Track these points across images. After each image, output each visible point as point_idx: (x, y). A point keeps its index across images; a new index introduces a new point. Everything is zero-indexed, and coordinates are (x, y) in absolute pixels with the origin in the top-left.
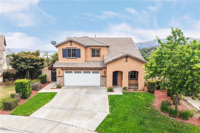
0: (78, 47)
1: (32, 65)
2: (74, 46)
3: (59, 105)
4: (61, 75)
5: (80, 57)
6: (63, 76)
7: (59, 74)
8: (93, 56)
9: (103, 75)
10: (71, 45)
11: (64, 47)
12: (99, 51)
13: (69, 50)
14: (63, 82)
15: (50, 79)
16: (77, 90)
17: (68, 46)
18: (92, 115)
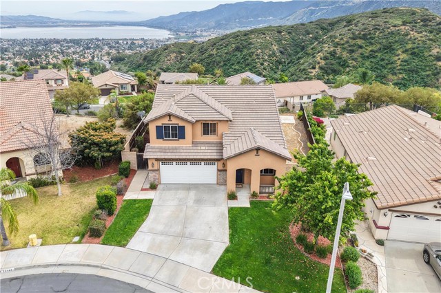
0: (181, 124)
1: (108, 151)
2: (174, 121)
3: (160, 227)
4: (156, 168)
5: (184, 138)
6: (158, 170)
7: (153, 166)
8: (206, 132)
9: (221, 168)
10: (170, 120)
11: (159, 123)
12: (214, 126)
13: (167, 128)
14: (159, 179)
15: (136, 165)
16: (181, 194)
17: (166, 121)
18: (206, 248)
